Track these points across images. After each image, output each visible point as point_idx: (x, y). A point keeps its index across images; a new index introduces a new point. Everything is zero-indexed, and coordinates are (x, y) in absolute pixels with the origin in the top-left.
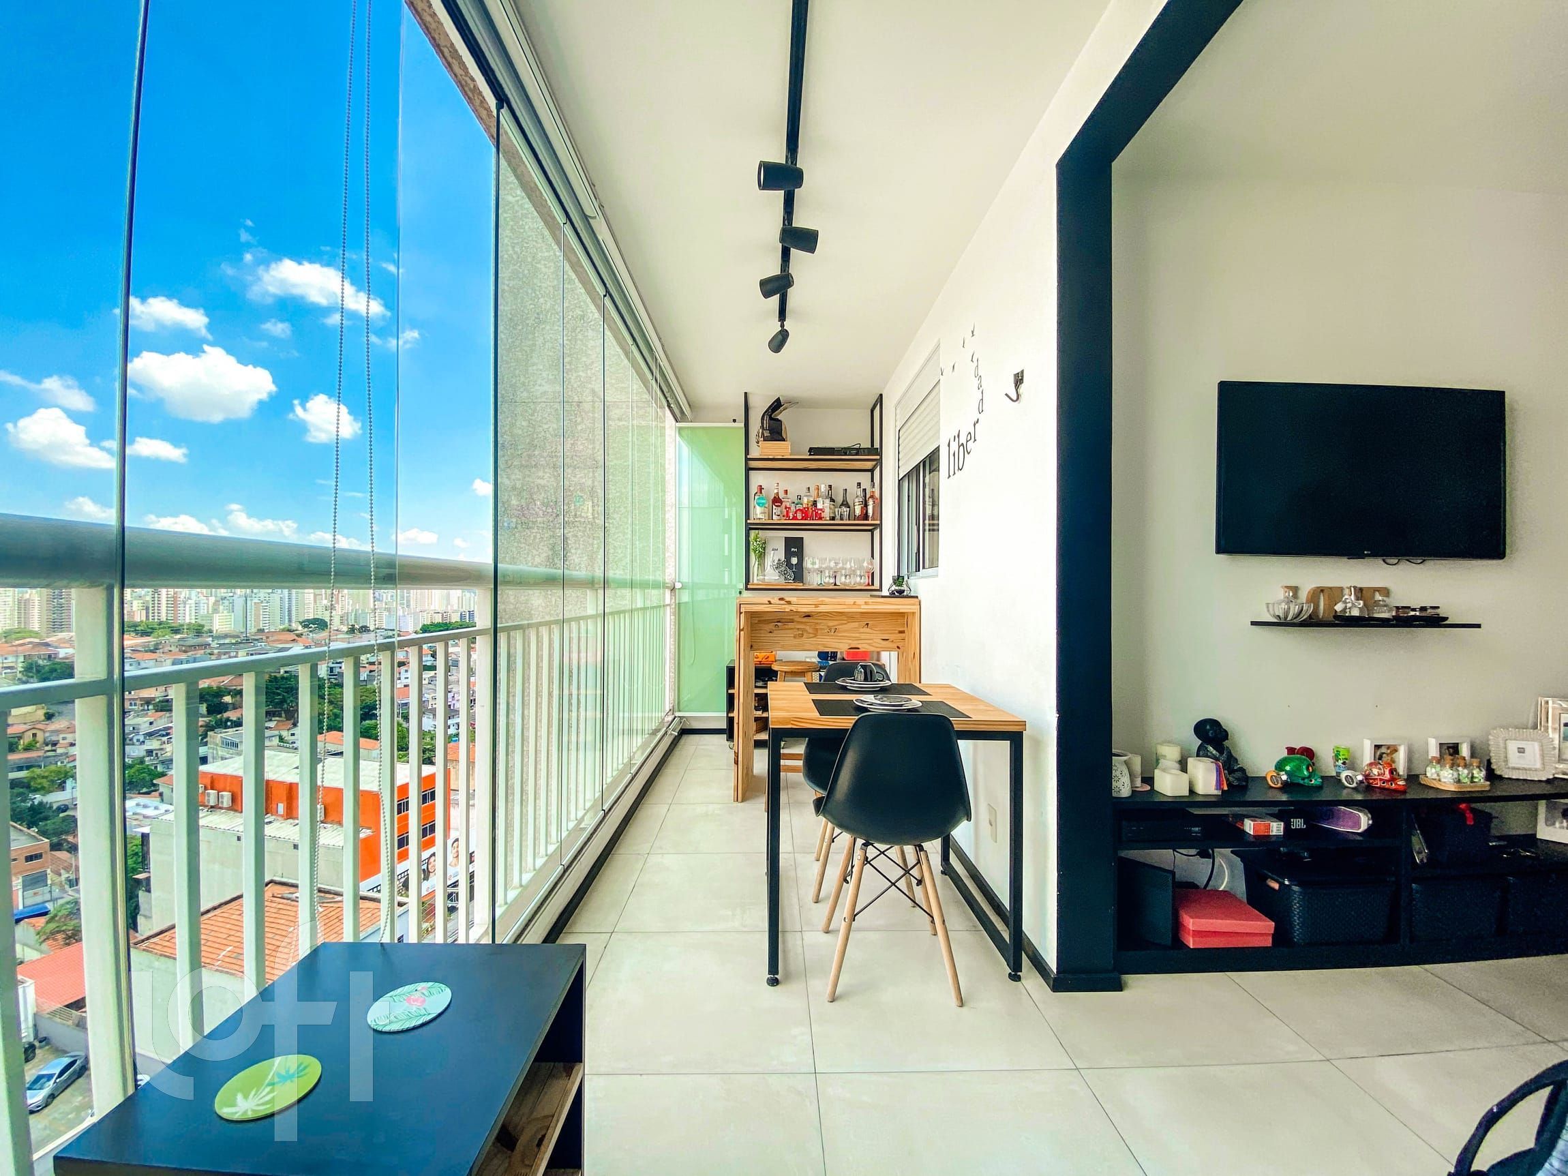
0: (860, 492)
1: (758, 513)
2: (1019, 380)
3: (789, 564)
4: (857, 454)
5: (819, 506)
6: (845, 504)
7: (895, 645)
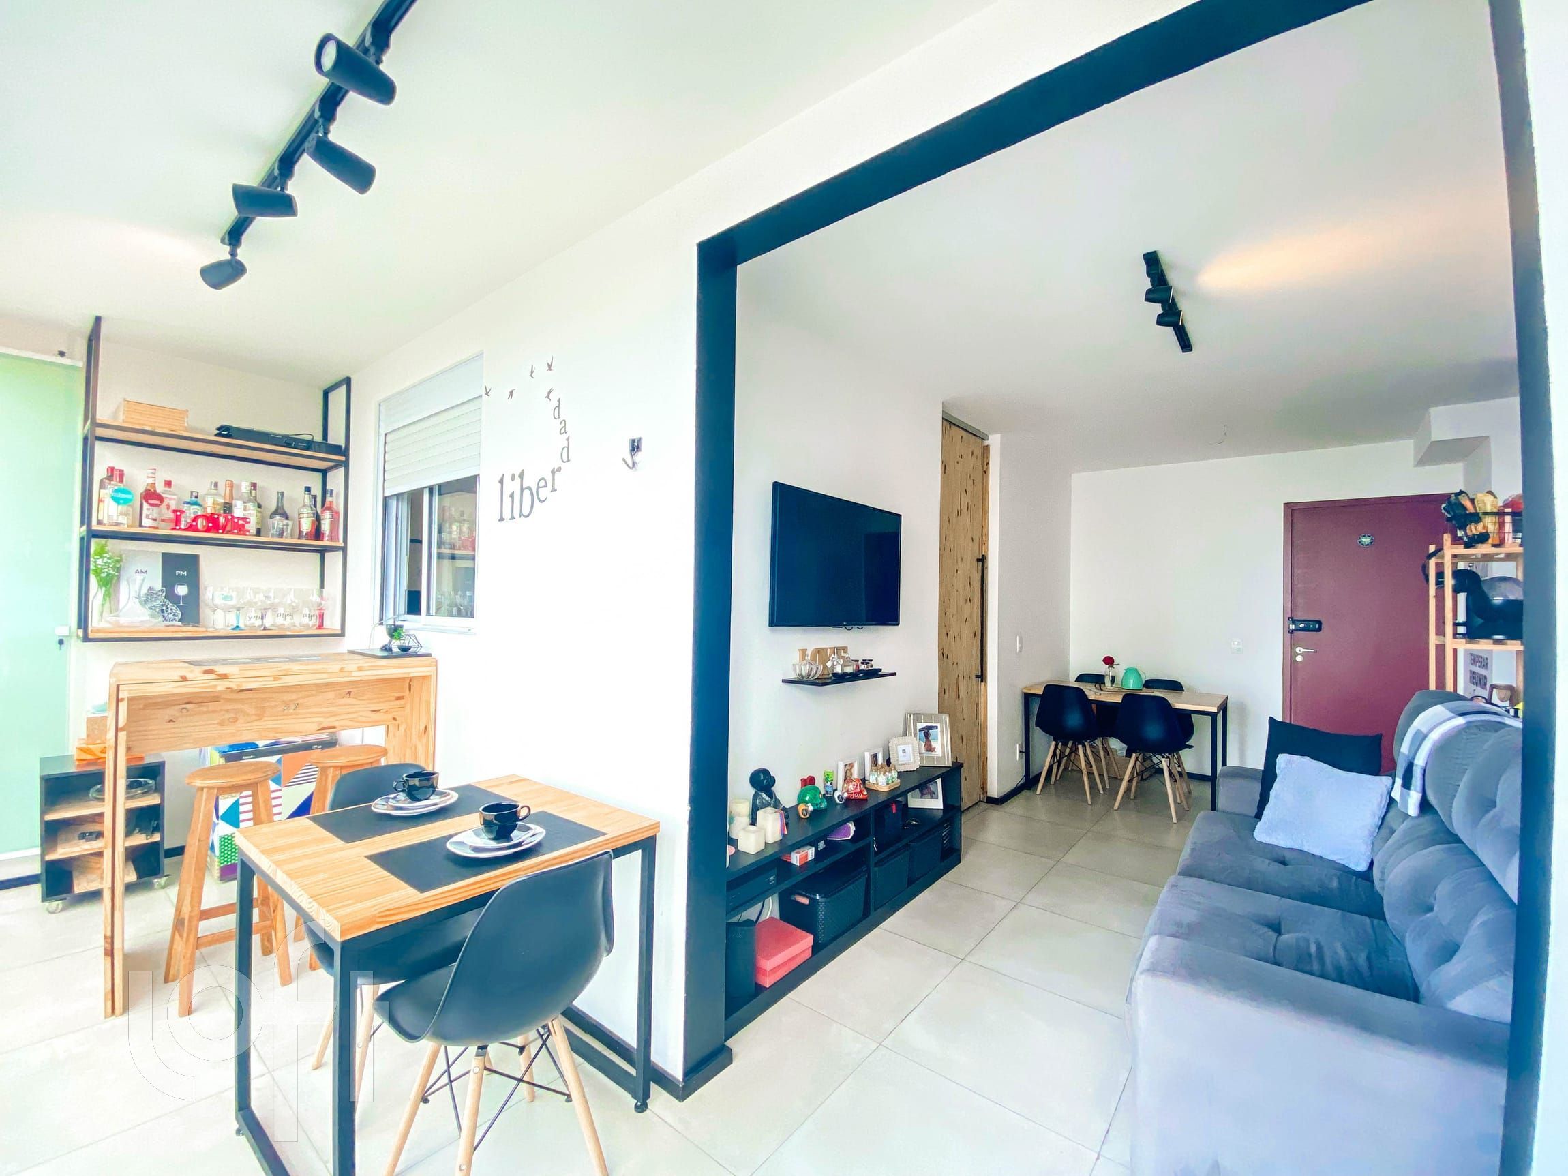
0: (307, 500)
1: (109, 513)
2: (635, 447)
3: (171, 596)
4: (308, 449)
5: (238, 512)
6: (280, 512)
7: (390, 717)
